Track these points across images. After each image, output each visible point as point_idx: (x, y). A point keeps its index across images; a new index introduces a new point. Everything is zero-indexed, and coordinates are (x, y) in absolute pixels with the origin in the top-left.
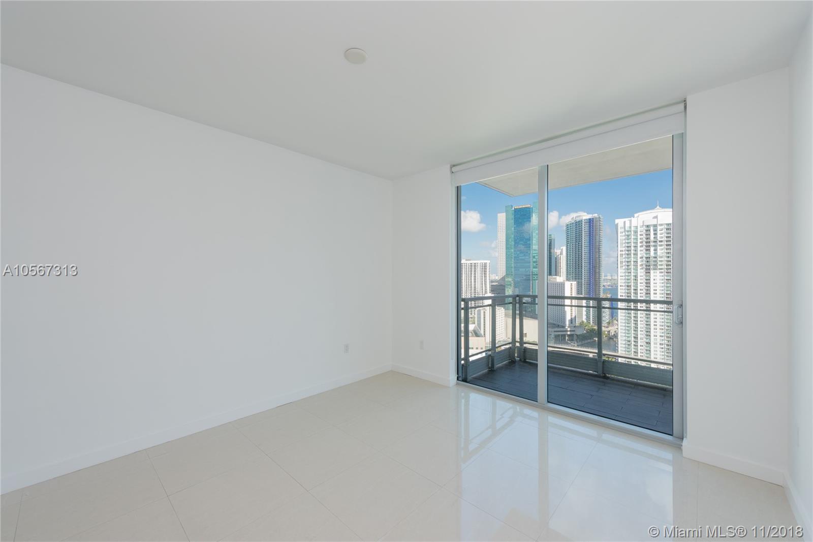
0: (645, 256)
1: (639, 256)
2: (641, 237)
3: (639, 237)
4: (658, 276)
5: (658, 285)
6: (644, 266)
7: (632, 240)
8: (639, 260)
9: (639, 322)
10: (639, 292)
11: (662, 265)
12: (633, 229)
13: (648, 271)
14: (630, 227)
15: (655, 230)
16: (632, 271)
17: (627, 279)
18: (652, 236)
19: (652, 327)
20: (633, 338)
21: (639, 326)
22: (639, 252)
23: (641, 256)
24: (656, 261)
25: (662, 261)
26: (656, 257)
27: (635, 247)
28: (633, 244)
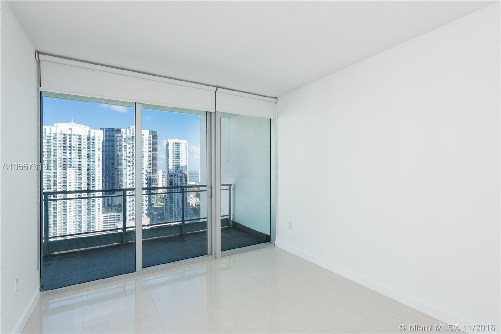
0: (63, 157)
1: (58, 157)
2: (60, 143)
3: (58, 142)
4: (72, 172)
5: (72, 179)
6: (62, 165)
7: (52, 144)
8: (58, 160)
9: (58, 208)
10: (58, 184)
11: (75, 164)
12: (52, 135)
13: (65, 169)
14: (50, 133)
15: (70, 139)
16: (52, 168)
17: (48, 175)
18: (68, 143)
19: (68, 210)
20: (52, 222)
21: (58, 211)
22: (58, 154)
23: (59, 157)
24: (71, 161)
25: (75, 161)
26: (71, 159)
27: (54, 149)
28: (52, 148)
